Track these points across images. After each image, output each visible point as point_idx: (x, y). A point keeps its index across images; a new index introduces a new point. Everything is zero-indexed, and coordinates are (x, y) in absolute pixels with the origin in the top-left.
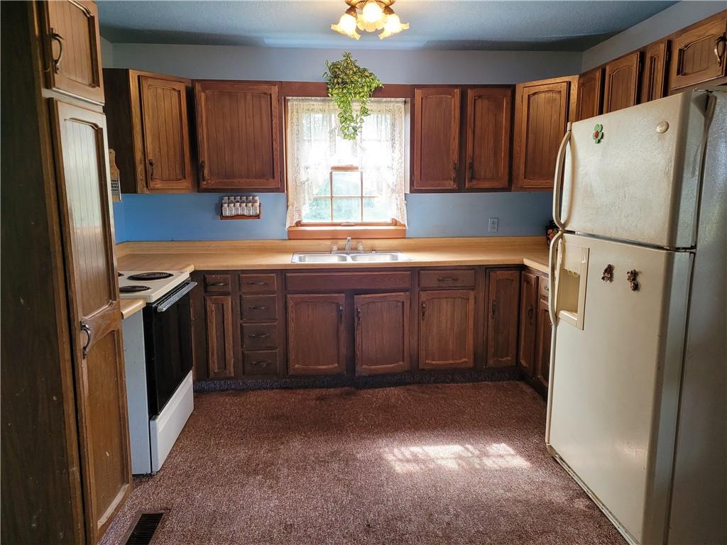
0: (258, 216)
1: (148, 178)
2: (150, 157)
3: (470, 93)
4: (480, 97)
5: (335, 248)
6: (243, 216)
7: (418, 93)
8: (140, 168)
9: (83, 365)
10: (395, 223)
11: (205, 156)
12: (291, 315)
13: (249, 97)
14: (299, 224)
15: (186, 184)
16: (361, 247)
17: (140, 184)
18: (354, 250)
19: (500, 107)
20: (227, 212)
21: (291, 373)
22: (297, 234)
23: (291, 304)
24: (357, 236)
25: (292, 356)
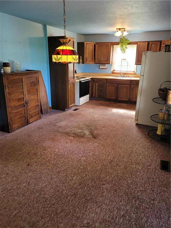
0: (106, 69)
1: (86, 61)
2: (87, 57)
3: (150, 43)
4: (153, 44)
5: (120, 76)
6: (103, 69)
7: (139, 43)
8: (85, 59)
9: (69, 85)
10: (134, 71)
11: (96, 57)
12: (107, 87)
13: (105, 45)
14: (114, 70)
15: (93, 62)
16: (125, 76)
17: (85, 62)
18: (124, 76)
19: (157, 46)
20: (100, 68)
21: (106, 98)
22: (113, 73)
23: (107, 85)
24: (125, 74)
25: (107, 95)
